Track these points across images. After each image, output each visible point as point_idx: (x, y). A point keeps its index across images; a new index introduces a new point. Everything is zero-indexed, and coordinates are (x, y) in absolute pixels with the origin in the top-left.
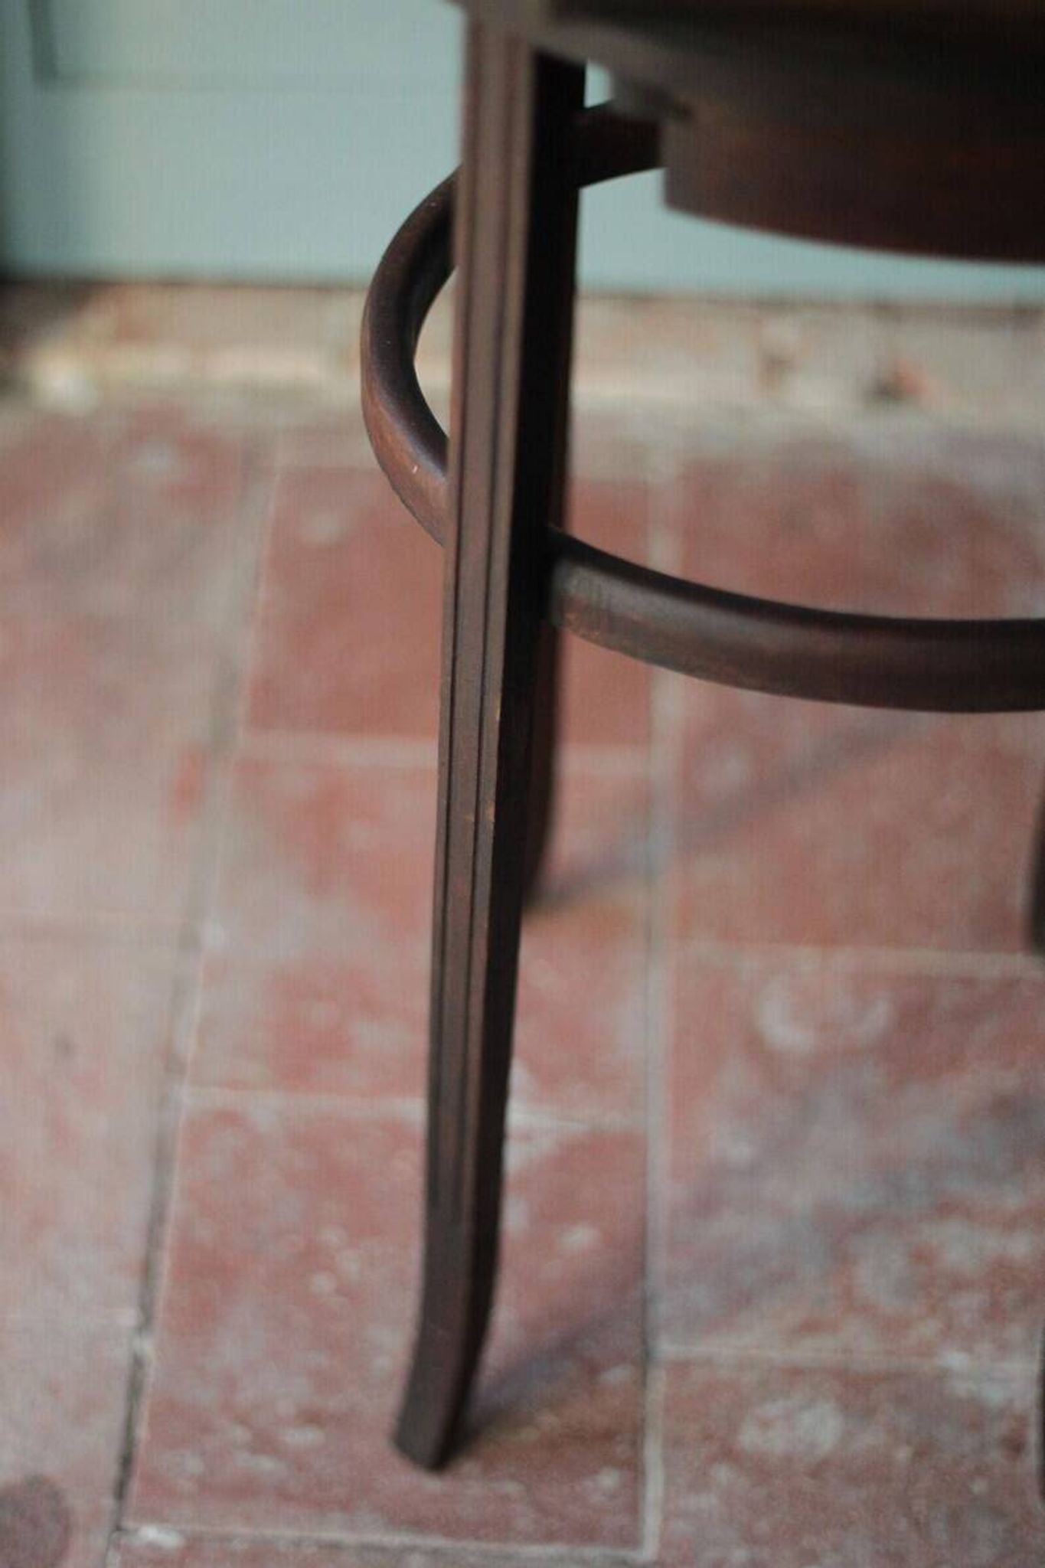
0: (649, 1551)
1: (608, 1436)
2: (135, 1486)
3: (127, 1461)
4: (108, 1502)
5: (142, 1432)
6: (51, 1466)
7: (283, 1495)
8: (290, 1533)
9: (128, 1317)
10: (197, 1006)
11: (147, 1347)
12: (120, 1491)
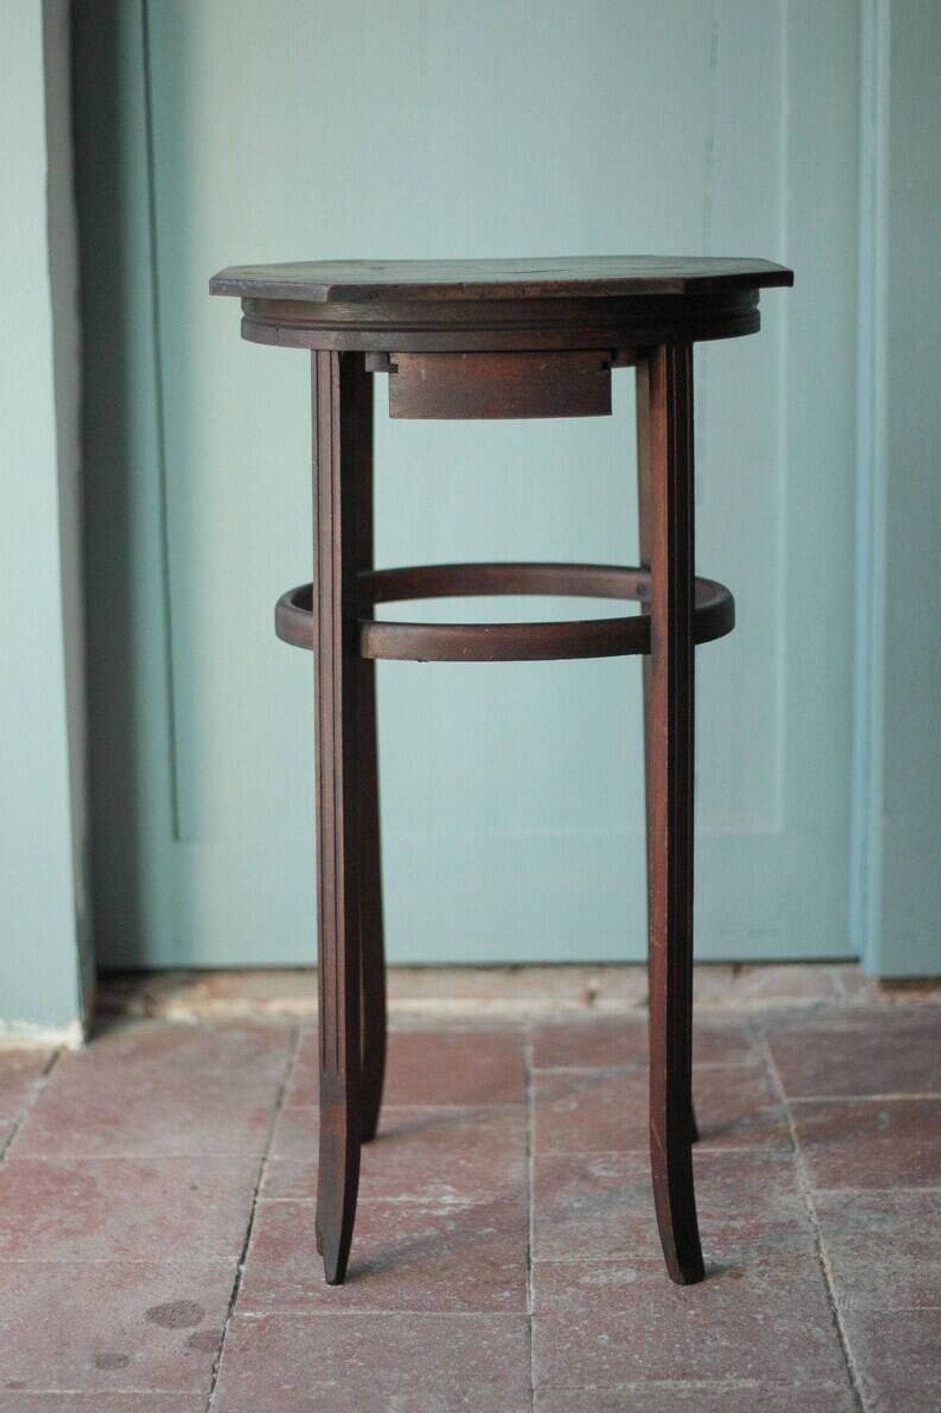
0: (531, 1311)
1: (508, 1282)
2: (238, 1301)
3: (234, 1297)
4: (226, 1307)
5: (241, 1287)
6: (192, 1297)
7: (324, 1302)
8: (327, 1313)
9: (235, 1259)
10: (265, 1176)
11: (243, 1268)
12: (231, 1304)
